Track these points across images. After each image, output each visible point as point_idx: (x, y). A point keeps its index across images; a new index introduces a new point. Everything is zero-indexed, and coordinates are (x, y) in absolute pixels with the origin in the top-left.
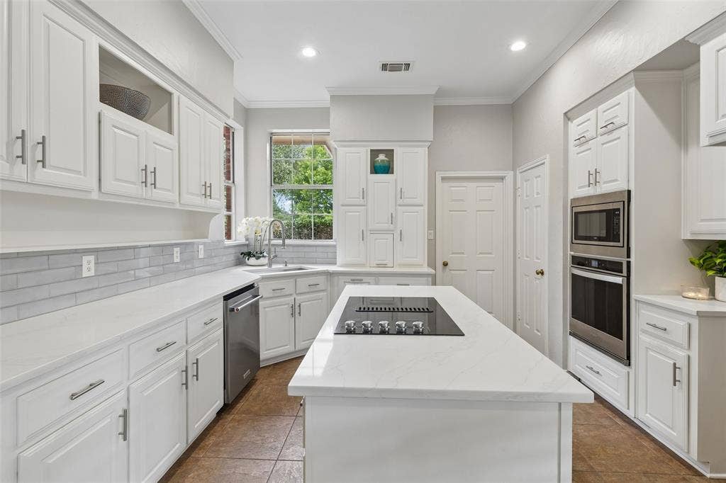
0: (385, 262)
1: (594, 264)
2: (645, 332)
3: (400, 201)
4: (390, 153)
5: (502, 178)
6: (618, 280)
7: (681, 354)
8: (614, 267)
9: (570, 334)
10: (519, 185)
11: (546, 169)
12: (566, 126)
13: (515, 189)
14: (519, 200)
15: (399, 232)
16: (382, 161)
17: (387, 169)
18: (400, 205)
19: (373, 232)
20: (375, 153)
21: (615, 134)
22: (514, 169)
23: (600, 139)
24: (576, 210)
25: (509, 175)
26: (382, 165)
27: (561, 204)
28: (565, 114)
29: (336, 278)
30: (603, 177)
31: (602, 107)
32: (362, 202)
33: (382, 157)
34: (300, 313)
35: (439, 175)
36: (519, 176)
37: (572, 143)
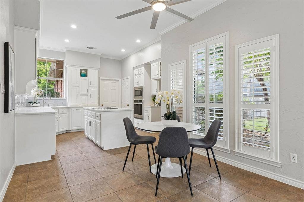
0: (85, 104)
1: (138, 101)
2: (145, 113)
3: (90, 86)
4: (86, 71)
5: (118, 80)
6: (141, 104)
7: (149, 114)
8: (141, 101)
9: (134, 118)
10: (123, 83)
11: (129, 80)
12: (133, 70)
13: (122, 84)
14: (123, 87)
15: (90, 95)
16: (84, 73)
17: (86, 75)
18: (90, 87)
19: (81, 95)
20: (81, 70)
21: (141, 75)
22: (121, 78)
23: (139, 75)
24: (135, 90)
25: (120, 80)
26: (84, 74)
27: (132, 88)
28: (133, 68)
29: (70, 109)
30: (139, 83)
31: (139, 69)
32: (77, 85)
33: (83, 72)
34: (60, 120)
35: (101, 78)
36: (122, 80)
37: (134, 75)
